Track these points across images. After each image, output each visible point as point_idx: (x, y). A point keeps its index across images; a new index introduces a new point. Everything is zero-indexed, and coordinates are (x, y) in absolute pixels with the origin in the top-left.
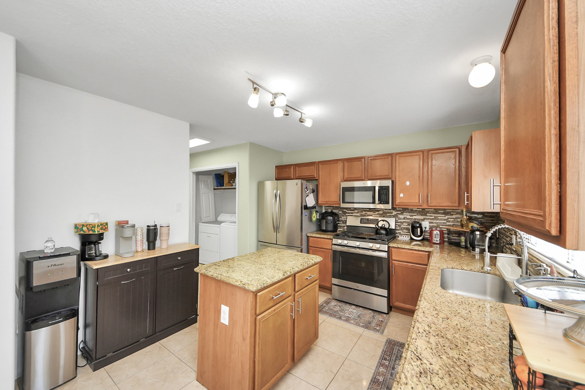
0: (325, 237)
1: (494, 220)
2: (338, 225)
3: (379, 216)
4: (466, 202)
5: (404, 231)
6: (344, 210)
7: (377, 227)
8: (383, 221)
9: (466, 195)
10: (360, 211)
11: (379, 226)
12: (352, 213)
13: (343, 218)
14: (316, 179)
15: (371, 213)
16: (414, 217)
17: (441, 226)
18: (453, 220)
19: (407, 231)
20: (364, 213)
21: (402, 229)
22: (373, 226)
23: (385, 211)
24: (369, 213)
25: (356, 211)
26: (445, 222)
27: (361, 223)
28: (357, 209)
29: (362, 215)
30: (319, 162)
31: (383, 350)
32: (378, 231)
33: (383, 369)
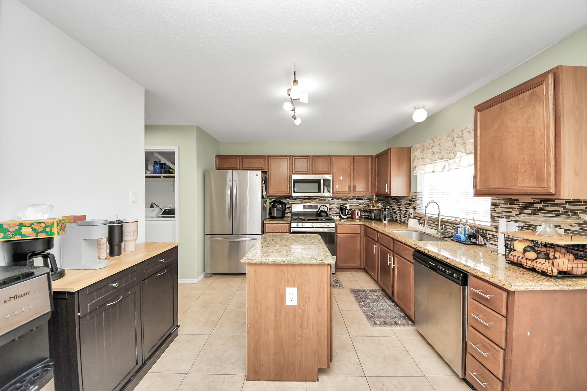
0: (283, 222)
1: (384, 202)
2: (285, 212)
3: (316, 203)
4: (387, 190)
5: (334, 213)
6: (287, 199)
7: (320, 211)
8: (324, 206)
9: (387, 186)
10: (301, 199)
11: (321, 210)
12: (294, 201)
13: (288, 206)
14: (265, 171)
15: (310, 201)
16: (340, 202)
17: (356, 208)
18: (363, 203)
19: (335, 213)
20: (304, 201)
21: (332, 212)
22: (316, 210)
23: (320, 199)
24: (308, 201)
25: (298, 200)
26: (359, 205)
27: (304, 209)
28: (299, 198)
29: (302, 203)
30: (269, 156)
31: (354, 297)
32: (321, 214)
33: (366, 308)
